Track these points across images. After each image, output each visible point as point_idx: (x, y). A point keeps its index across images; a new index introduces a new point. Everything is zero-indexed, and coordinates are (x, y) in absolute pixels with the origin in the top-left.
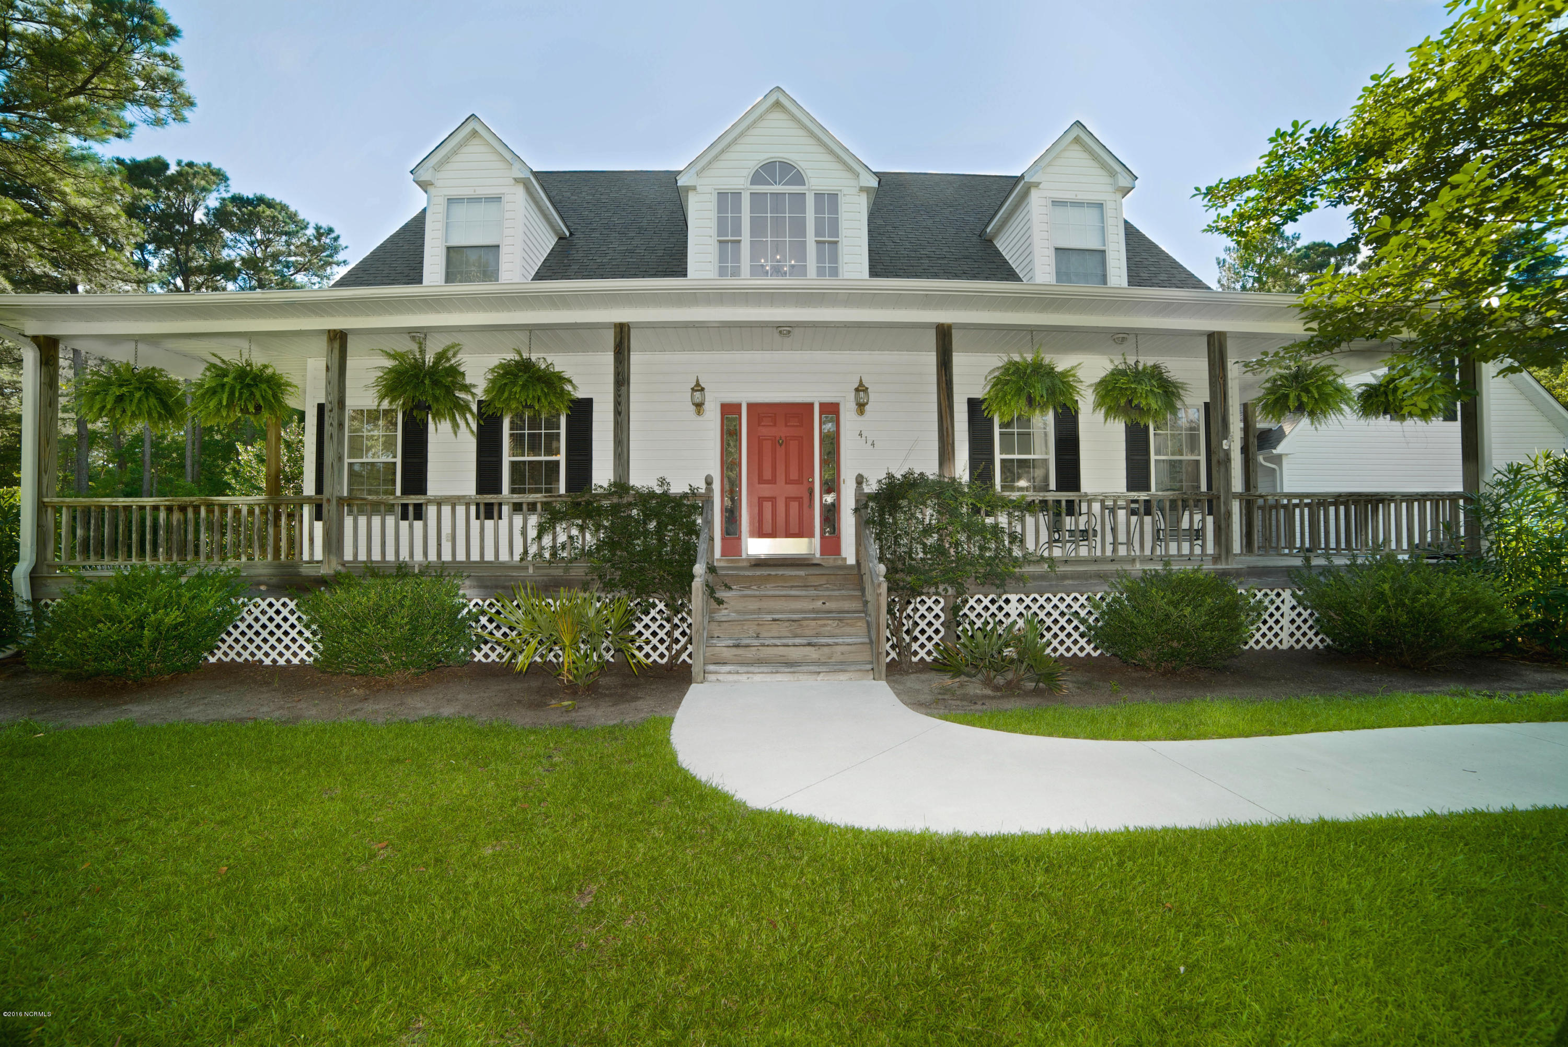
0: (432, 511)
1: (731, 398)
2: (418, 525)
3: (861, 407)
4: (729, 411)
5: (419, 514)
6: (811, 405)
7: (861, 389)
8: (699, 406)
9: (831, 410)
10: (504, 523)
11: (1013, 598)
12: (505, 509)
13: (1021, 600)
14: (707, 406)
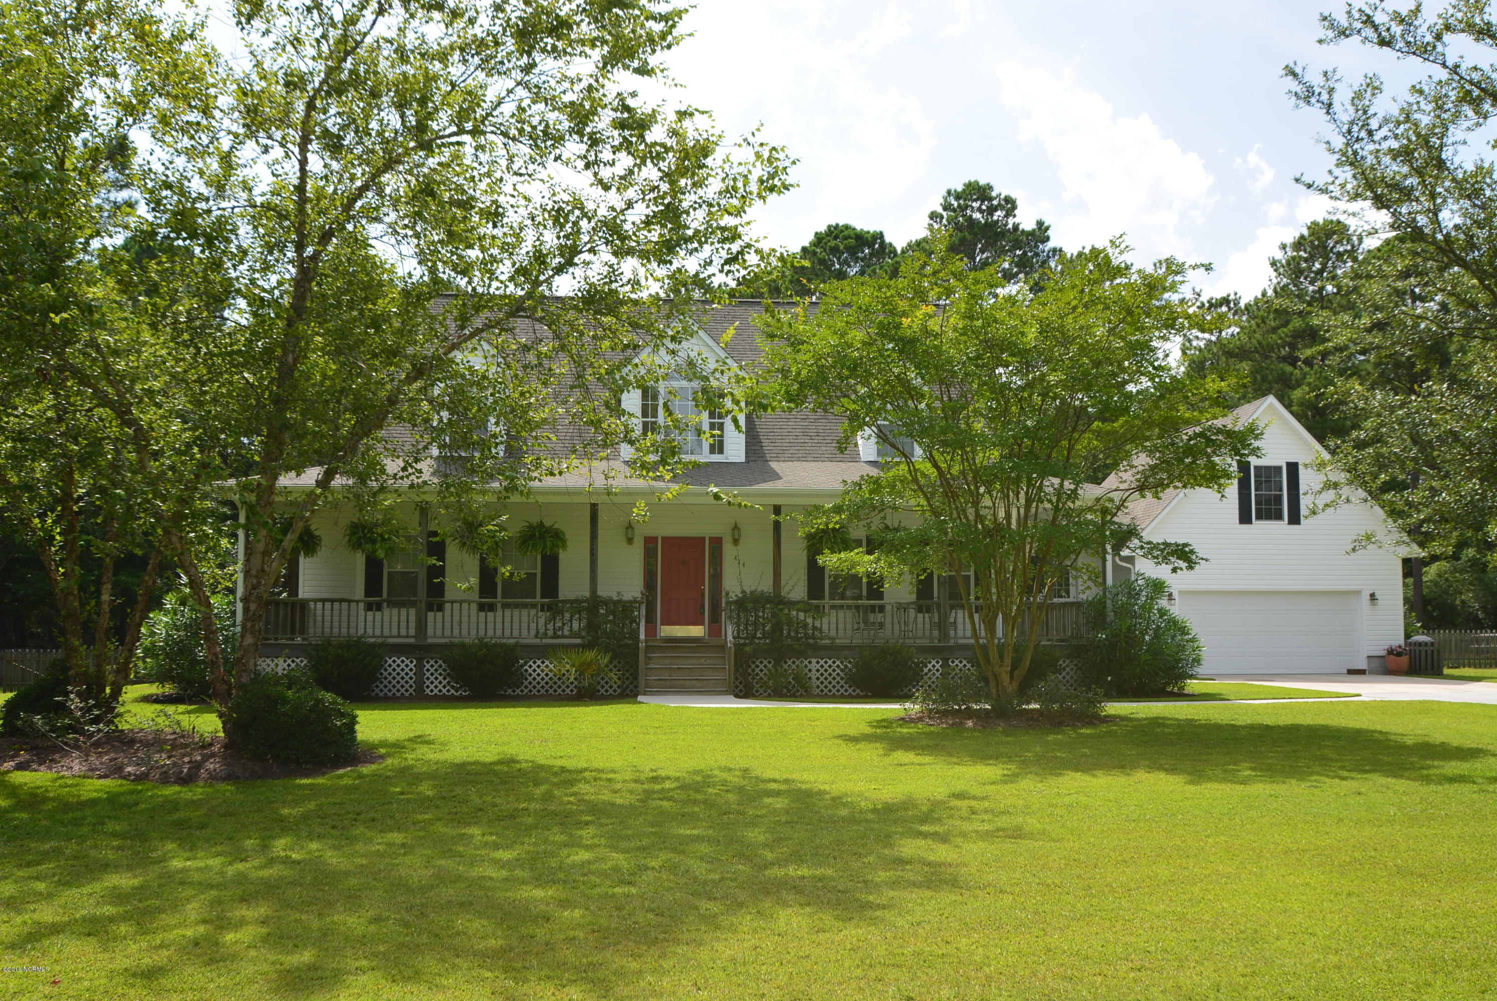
0: (448, 606)
1: (651, 533)
2: (439, 614)
3: (736, 542)
4: (650, 542)
5: (440, 608)
6: (704, 538)
7: (736, 528)
8: (630, 541)
9: (717, 542)
10: (499, 613)
11: (814, 661)
12: (499, 605)
13: (818, 662)
14: (636, 539)
